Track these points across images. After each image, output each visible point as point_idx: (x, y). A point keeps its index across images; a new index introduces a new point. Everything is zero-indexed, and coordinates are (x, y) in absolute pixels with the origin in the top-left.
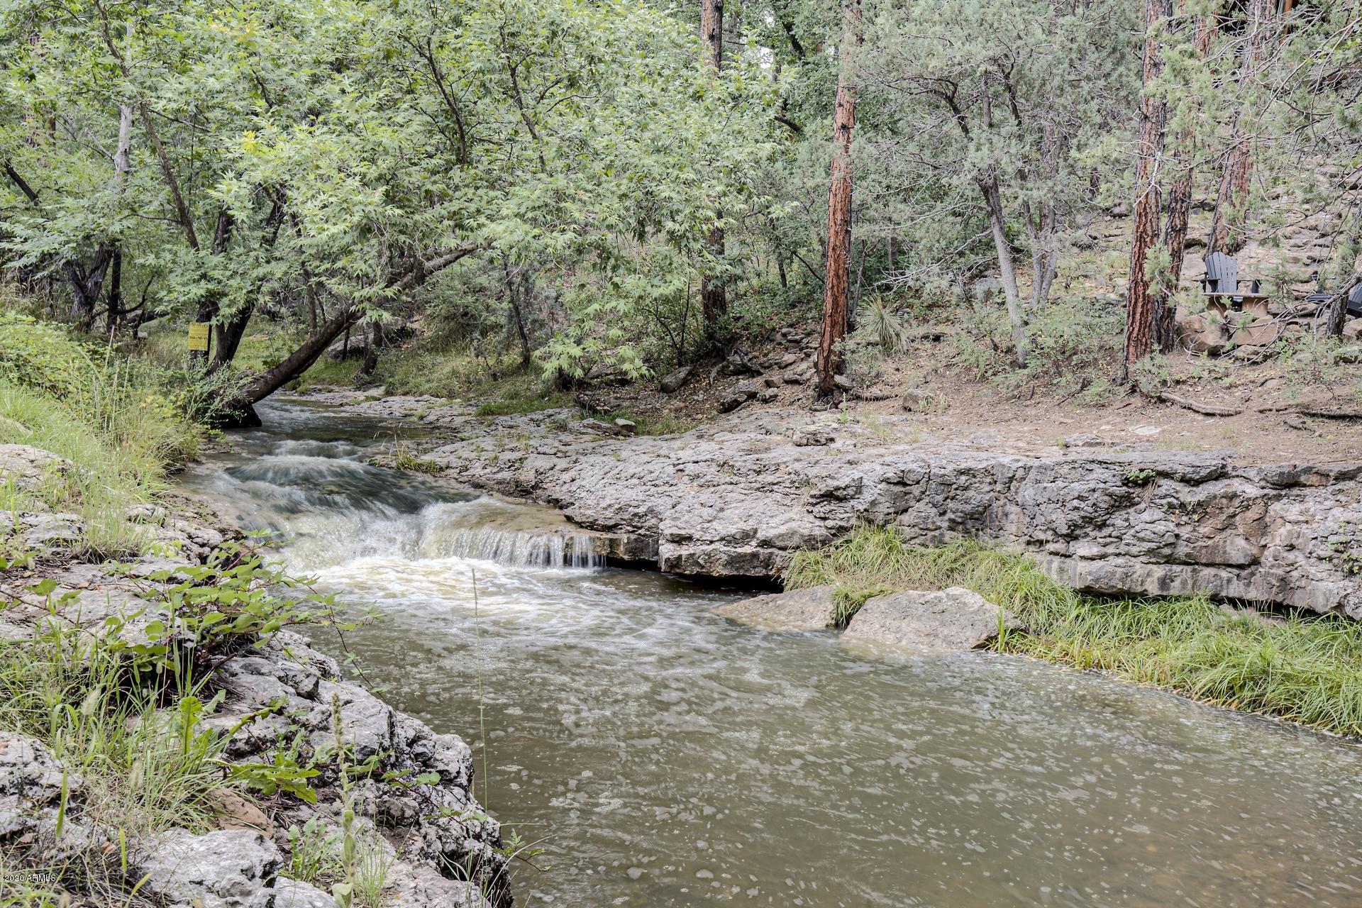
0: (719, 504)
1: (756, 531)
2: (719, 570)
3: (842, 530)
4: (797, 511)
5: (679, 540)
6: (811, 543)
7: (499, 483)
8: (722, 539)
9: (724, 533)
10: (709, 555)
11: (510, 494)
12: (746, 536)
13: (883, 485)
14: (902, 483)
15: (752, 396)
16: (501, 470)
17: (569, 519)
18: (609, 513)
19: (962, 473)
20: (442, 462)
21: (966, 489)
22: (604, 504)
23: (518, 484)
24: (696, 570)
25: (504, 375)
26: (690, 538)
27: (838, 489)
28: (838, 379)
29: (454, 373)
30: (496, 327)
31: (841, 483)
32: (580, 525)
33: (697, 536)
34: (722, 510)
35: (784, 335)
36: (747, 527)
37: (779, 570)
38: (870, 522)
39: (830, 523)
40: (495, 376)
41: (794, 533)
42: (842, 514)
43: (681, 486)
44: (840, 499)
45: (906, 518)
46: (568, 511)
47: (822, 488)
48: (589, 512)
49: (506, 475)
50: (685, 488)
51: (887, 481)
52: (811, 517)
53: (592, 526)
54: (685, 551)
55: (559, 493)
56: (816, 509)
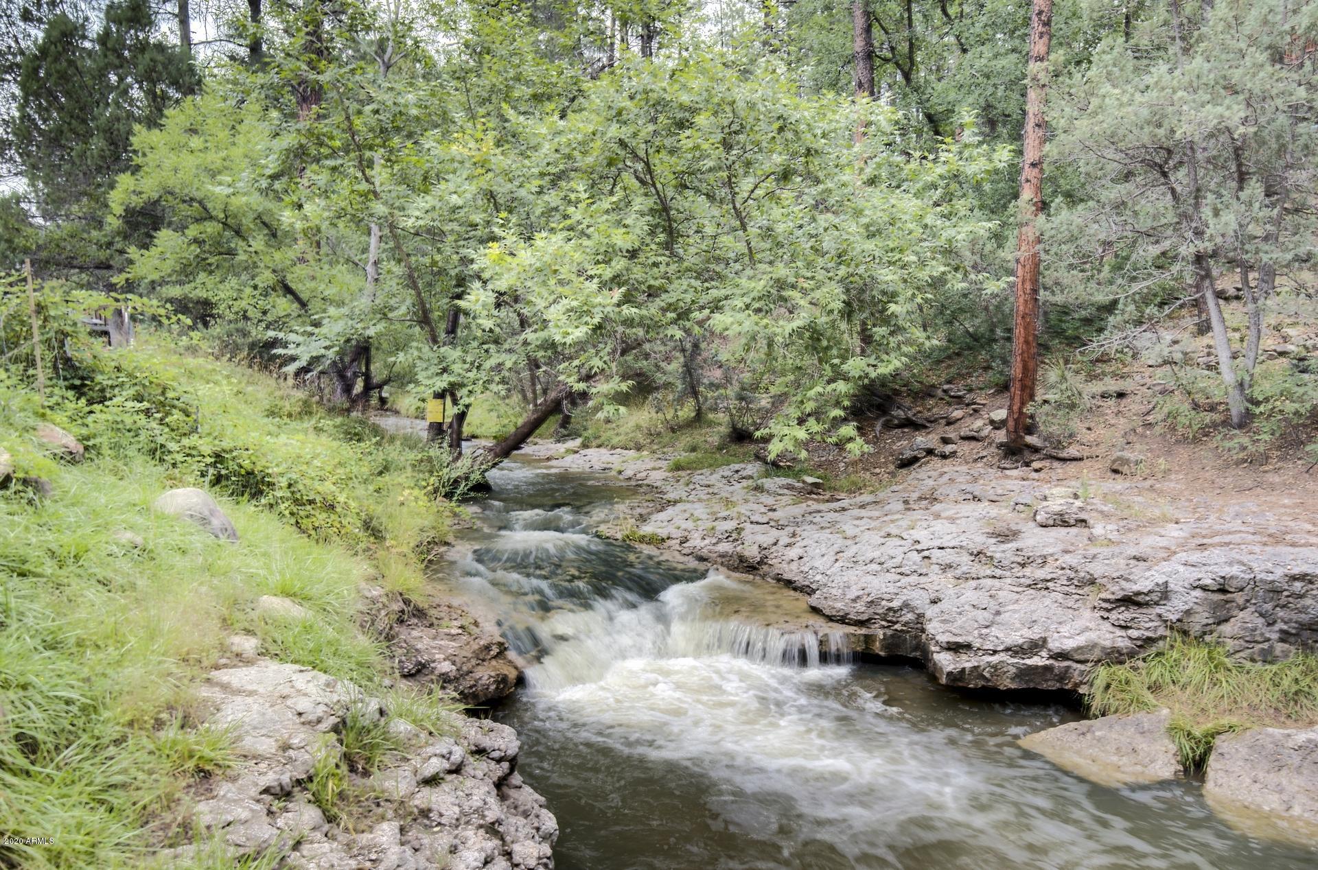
0: (993, 606)
1: (1045, 640)
2: (1007, 683)
3: (1150, 641)
4: (1087, 617)
5: (955, 648)
6: (1115, 657)
7: (722, 556)
8: (1007, 649)
9: (1009, 642)
10: (995, 667)
11: (735, 569)
12: (1035, 646)
13: (1198, 593)
14: (1223, 591)
15: (930, 452)
16: (720, 541)
17: (815, 610)
18: (860, 606)
19: (1294, 578)
20: (663, 533)
21: (1301, 596)
22: (852, 594)
23: (742, 559)
24: (981, 683)
25: (681, 427)
26: (968, 647)
27: (1138, 593)
28: (1030, 439)
29: (638, 427)
30: (667, 385)
31: (1143, 585)
32: (830, 618)
33: (976, 644)
34: (998, 613)
35: (945, 391)
36: (1036, 633)
37: (1077, 685)
38: (1185, 633)
39: (1134, 633)
40: (673, 430)
41: (1095, 645)
42: (1146, 623)
43: (933, 577)
44: (1139, 605)
45: (1226, 629)
46: (814, 600)
47: (1116, 591)
48: (839, 605)
49: (725, 547)
50: (938, 581)
51: (1204, 589)
52: (1106, 626)
53: (843, 620)
54: (967, 662)
55: (790, 572)
56: (1114, 616)
